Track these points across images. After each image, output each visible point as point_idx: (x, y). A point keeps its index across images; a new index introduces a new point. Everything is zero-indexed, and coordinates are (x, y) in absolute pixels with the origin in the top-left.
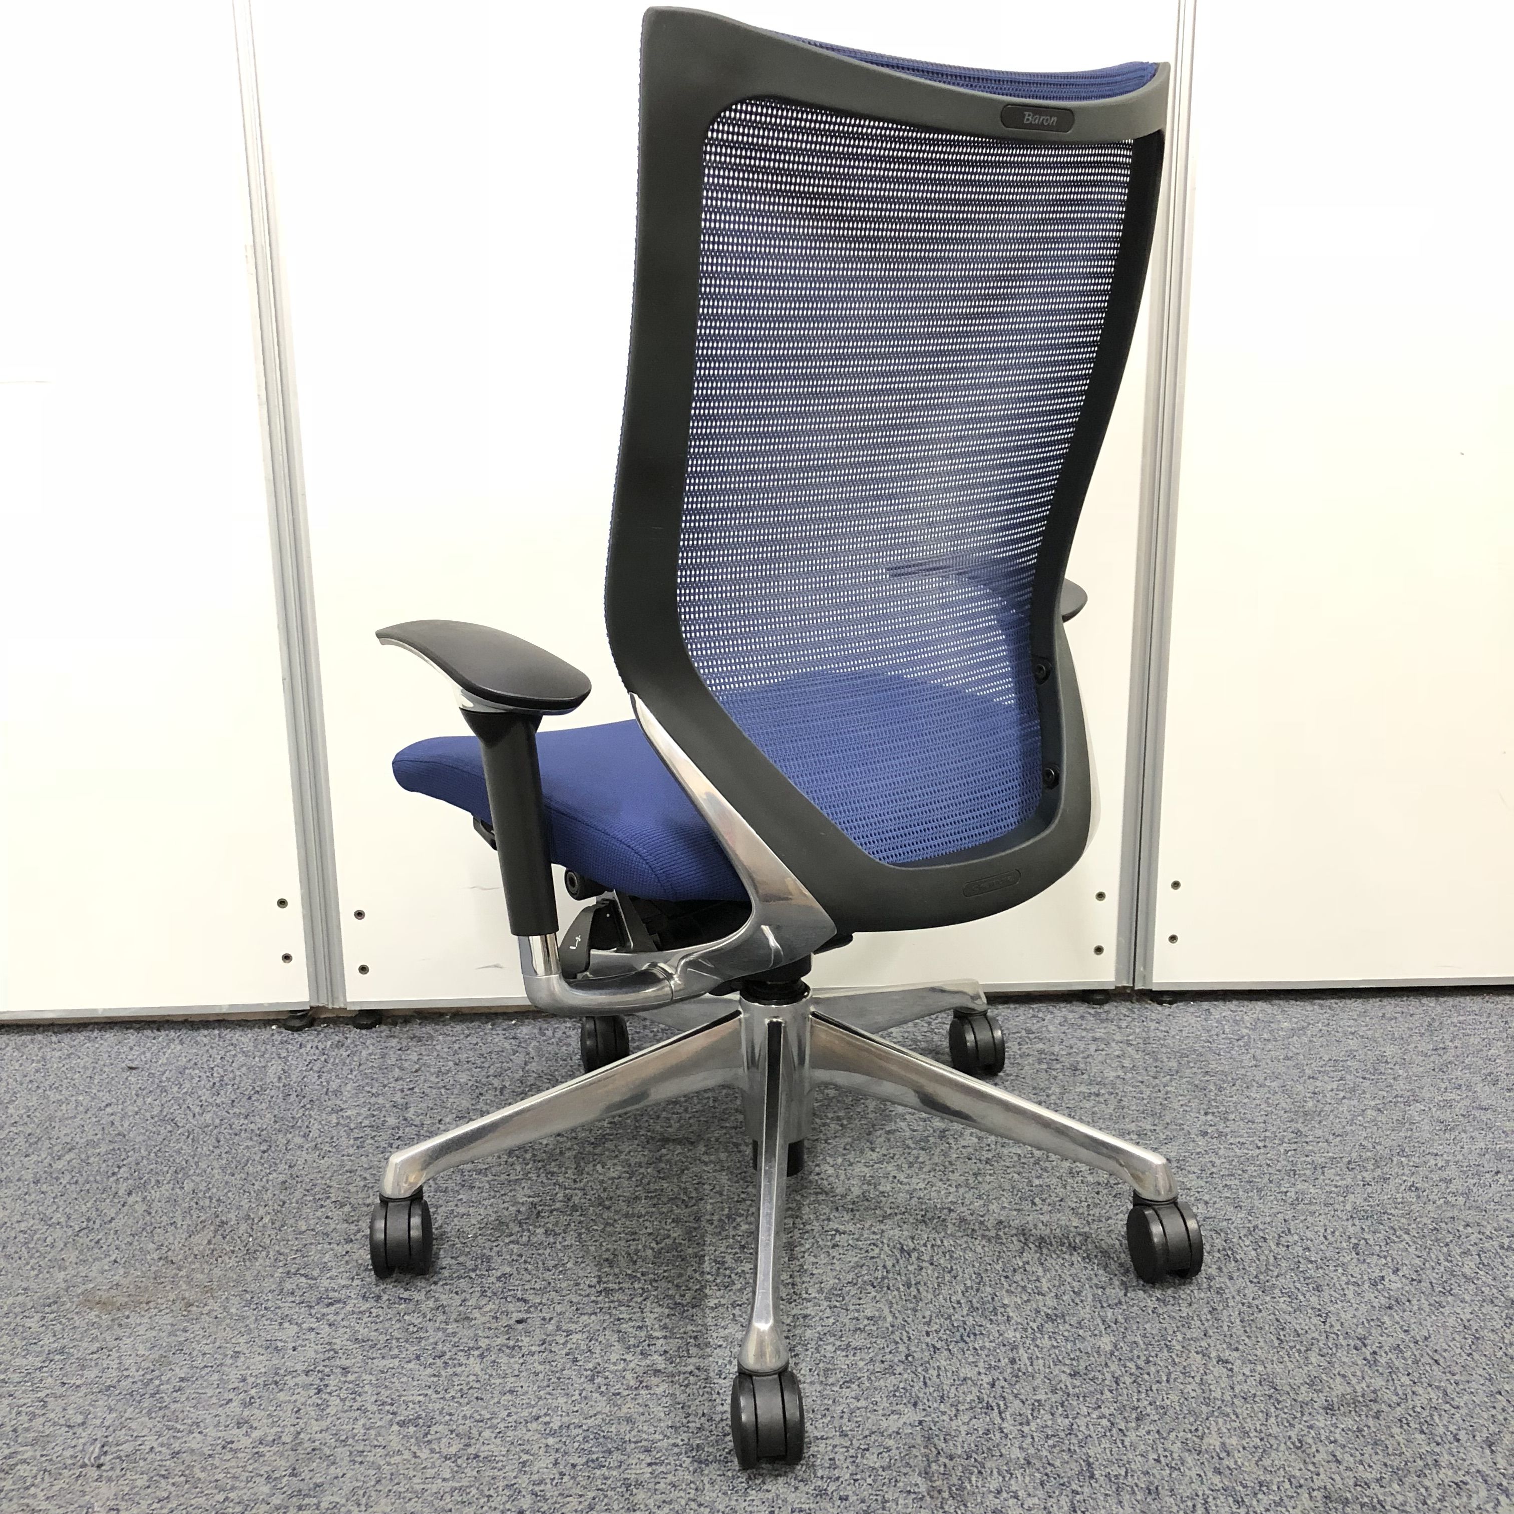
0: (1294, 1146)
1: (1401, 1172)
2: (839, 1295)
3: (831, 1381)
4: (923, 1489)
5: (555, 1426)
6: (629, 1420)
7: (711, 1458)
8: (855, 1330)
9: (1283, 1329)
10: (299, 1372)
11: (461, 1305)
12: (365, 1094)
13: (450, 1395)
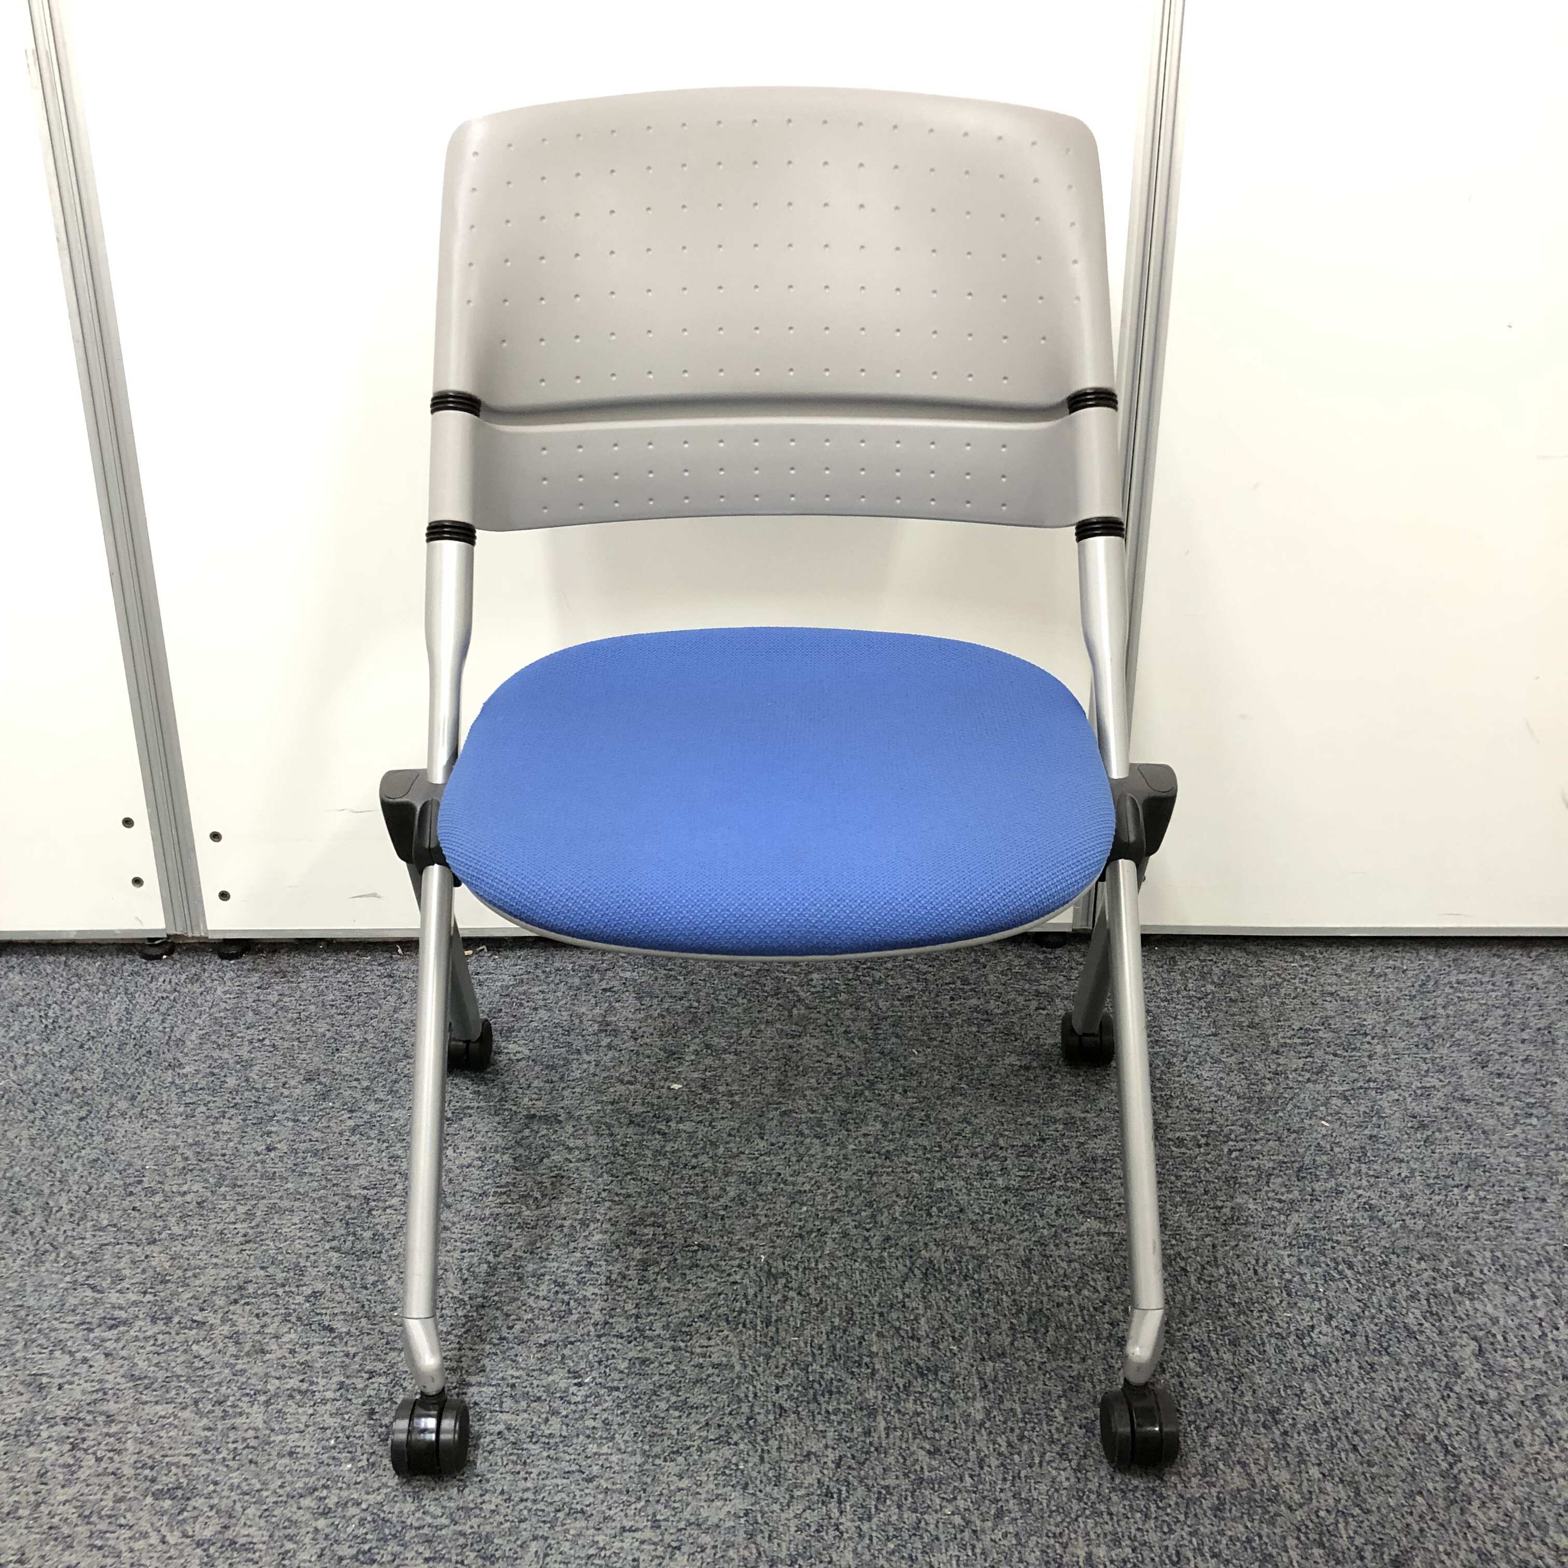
0: (1240, 1145)
1: (1356, 1185)
2: (687, 1333)
3: (657, 1450)
5: (331, 1502)
7: (498, 1554)
8: (695, 1383)
10: (58, 1419)
11: (258, 1332)
12: (210, 1045)
13: (220, 1456)
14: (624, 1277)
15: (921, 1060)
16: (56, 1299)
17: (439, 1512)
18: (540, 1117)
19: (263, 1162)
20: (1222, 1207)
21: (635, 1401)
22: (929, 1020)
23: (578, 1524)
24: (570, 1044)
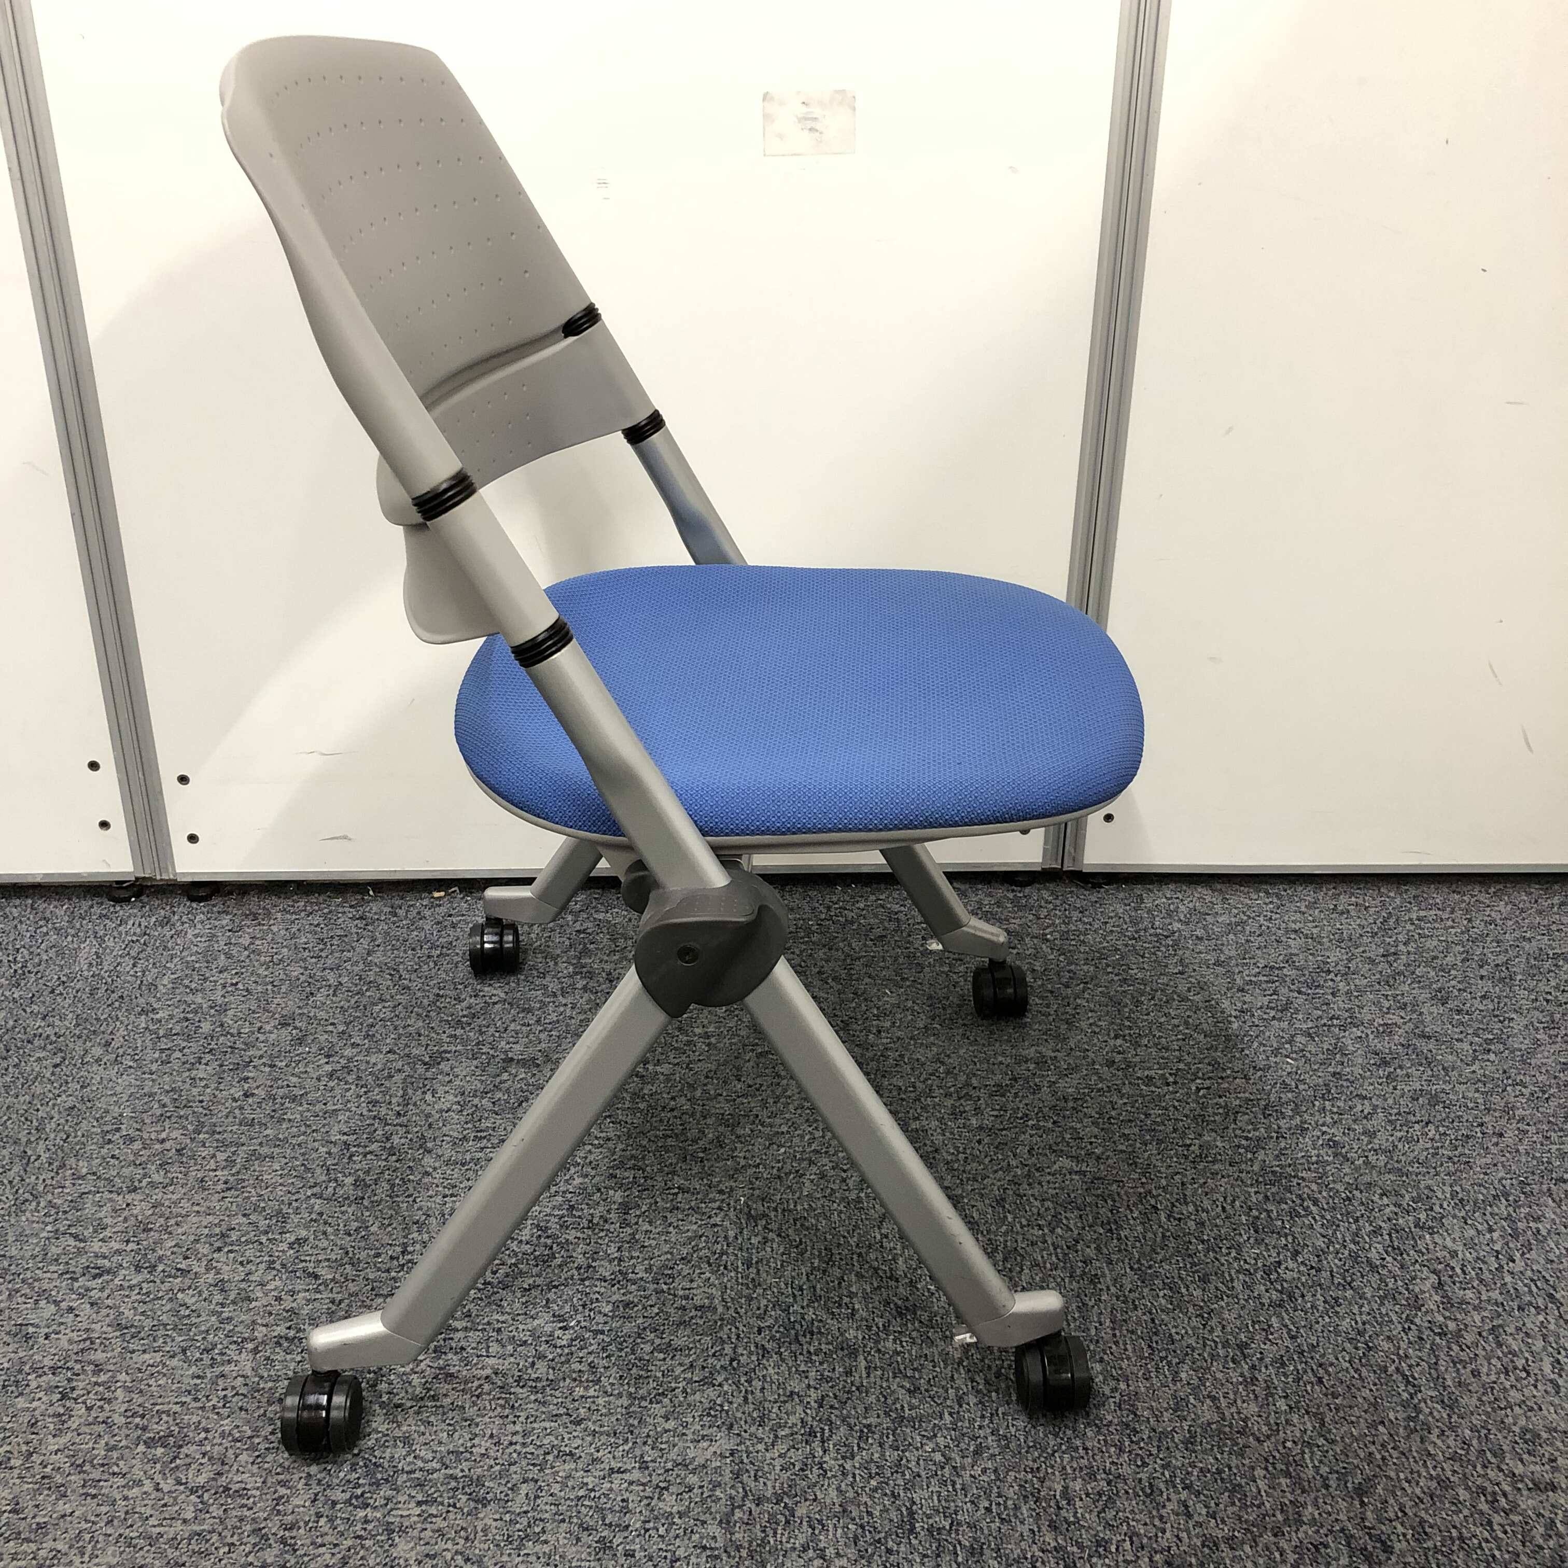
0: (1208, 1083)
1: (1321, 1121)
2: (669, 1276)
3: (643, 1392)
4: (720, 1544)
6: (407, 1441)
7: (489, 1497)
8: (678, 1326)
9: (1156, 1334)
10: (46, 1369)
11: (243, 1280)
12: (182, 989)
13: (210, 1404)
14: (606, 1221)
15: (893, 1001)
16: (37, 1249)
17: (430, 1456)
18: (518, 1061)
19: (241, 1108)
20: (1190, 1145)
21: (621, 1344)
22: (901, 960)
23: (567, 1467)
24: (545, 987)
